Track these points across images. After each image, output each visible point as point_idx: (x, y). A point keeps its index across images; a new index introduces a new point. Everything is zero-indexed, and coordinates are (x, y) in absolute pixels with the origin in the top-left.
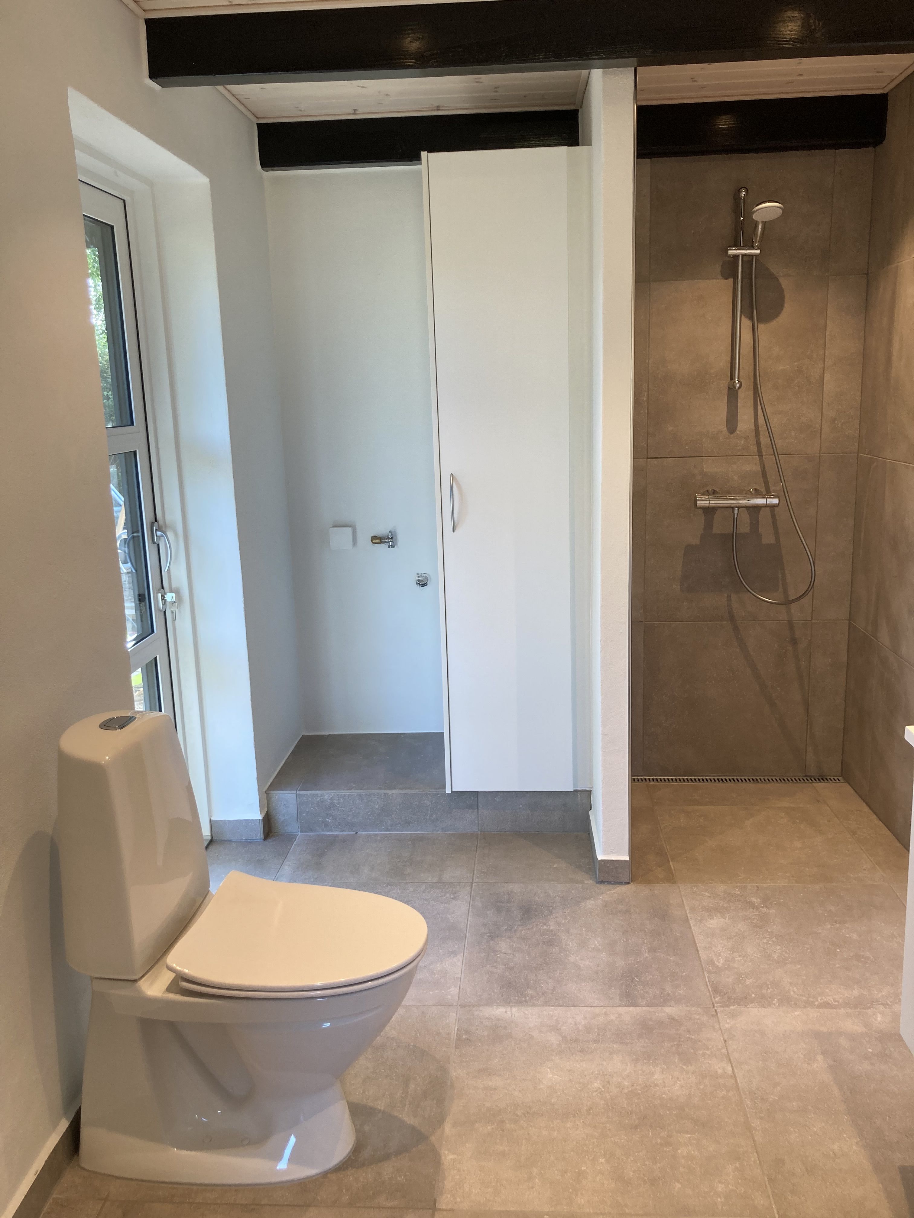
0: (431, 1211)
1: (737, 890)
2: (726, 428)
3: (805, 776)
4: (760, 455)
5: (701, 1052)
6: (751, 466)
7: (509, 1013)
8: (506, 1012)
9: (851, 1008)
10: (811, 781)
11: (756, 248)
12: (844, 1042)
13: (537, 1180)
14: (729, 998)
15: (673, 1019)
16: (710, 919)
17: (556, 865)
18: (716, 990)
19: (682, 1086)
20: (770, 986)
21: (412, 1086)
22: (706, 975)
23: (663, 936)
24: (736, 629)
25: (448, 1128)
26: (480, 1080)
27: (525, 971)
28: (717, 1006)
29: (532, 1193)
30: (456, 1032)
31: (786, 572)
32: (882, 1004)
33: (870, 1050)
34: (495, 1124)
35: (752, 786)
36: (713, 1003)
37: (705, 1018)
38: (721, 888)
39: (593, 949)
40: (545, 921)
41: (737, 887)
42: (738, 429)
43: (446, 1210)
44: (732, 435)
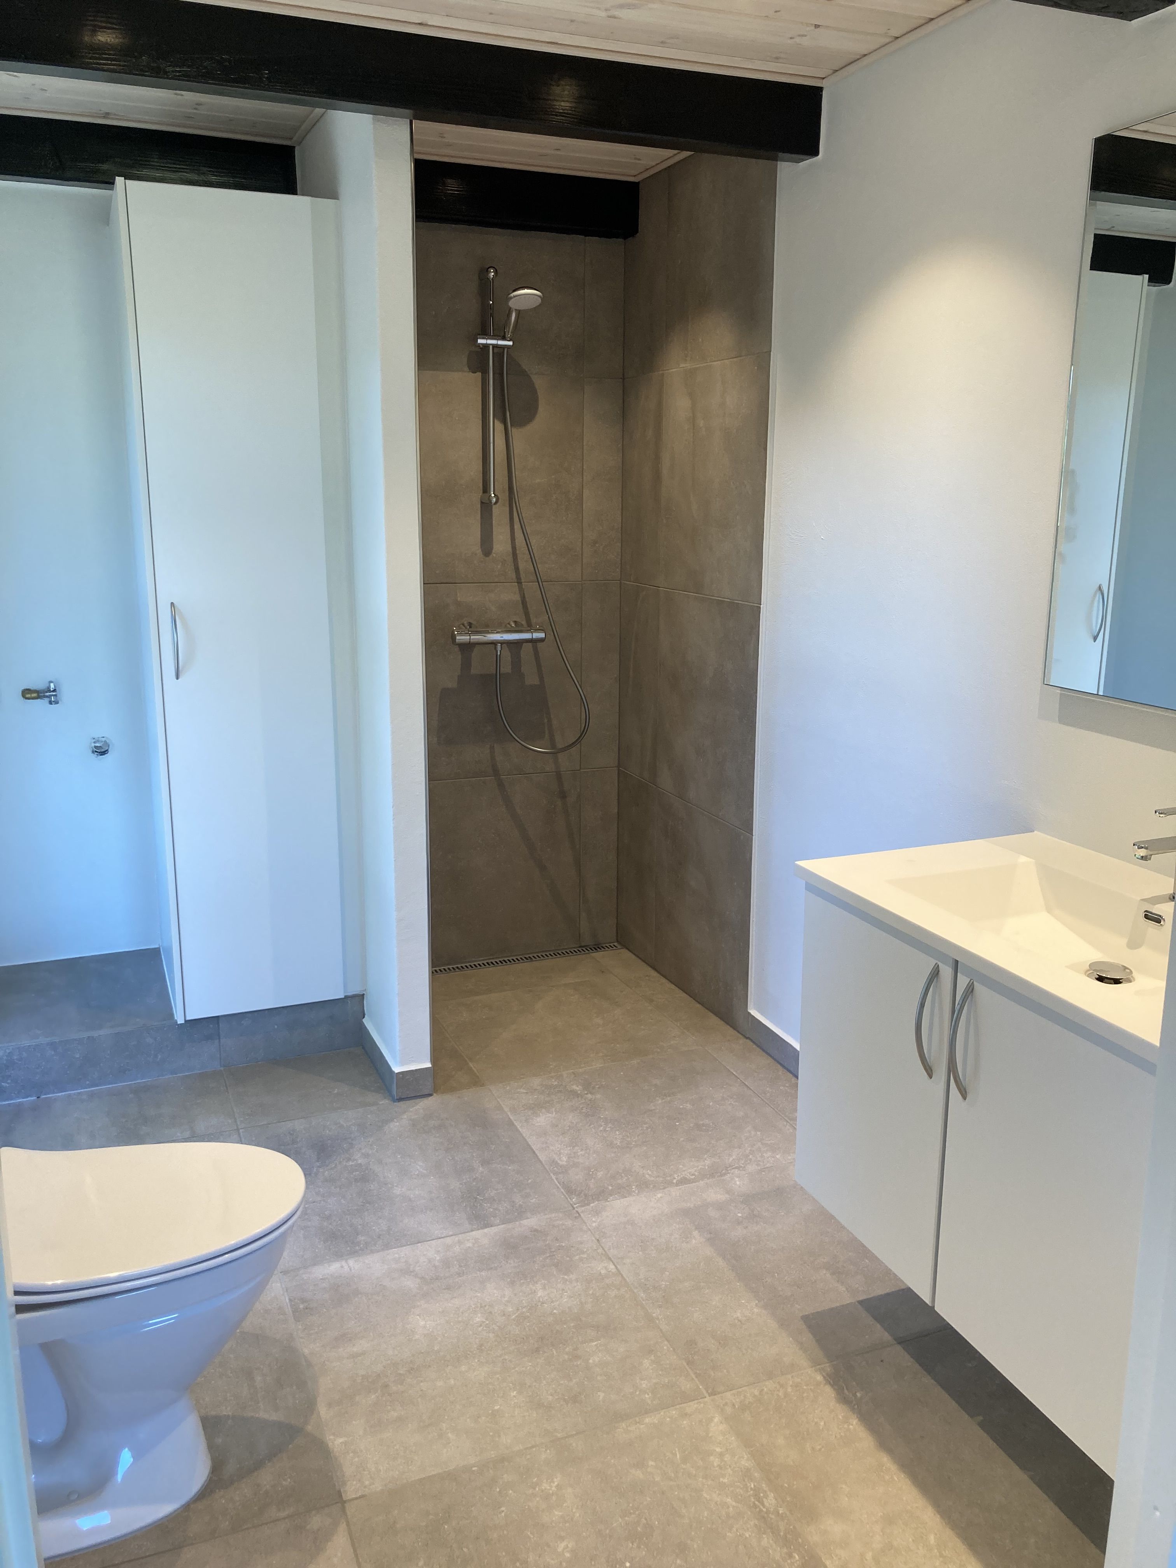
0: (339, 1505)
1: (553, 1080)
2: (480, 550)
3: (580, 947)
4: (519, 582)
5: (577, 1257)
6: (509, 595)
7: (346, 1267)
8: (342, 1267)
9: (708, 1179)
10: (587, 951)
11: (508, 339)
12: (712, 1213)
13: (450, 1435)
14: (586, 1195)
15: (536, 1230)
16: (536, 1117)
17: (337, 1090)
18: (570, 1191)
19: (570, 1297)
20: (623, 1174)
21: (258, 1378)
22: (554, 1177)
23: (491, 1146)
24: (501, 785)
25: (323, 1411)
26: (342, 1349)
27: (347, 1216)
28: (576, 1207)
29: (449, 1449)
30: (289, 1304)
31: (552, 717)
32: (736, 1168)
33: (740, 1215)
34: (379, 1391)
35: (527, 965)
36: (571, 1205)
37: (569, 1223)
38: (536, 1082)
39: (418, 1176)
40: (348, 1156)
41: (552, 1077)
42: (493, 551)
43: (356, 1498)
44: (487, 558)
